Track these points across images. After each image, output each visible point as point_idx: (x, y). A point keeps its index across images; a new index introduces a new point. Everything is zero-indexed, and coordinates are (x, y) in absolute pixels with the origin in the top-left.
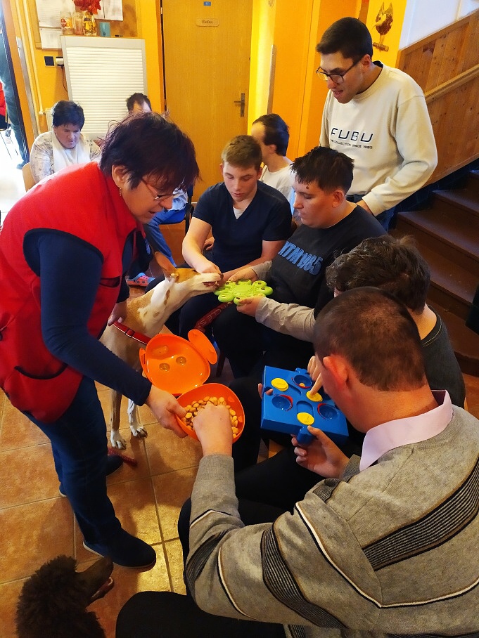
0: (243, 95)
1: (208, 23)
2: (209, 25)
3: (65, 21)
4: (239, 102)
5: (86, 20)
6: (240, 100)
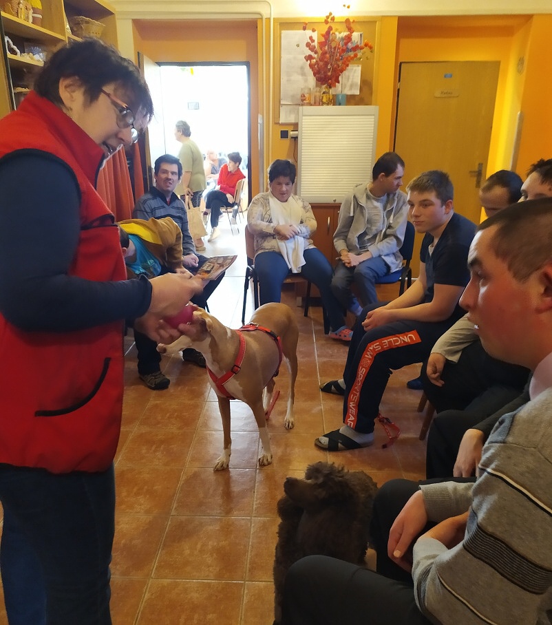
0: (481, 165)
1: (447, 94)
3: (304, 96)
4: (474, 172)
5: (324, 93)
6: (477, 170)
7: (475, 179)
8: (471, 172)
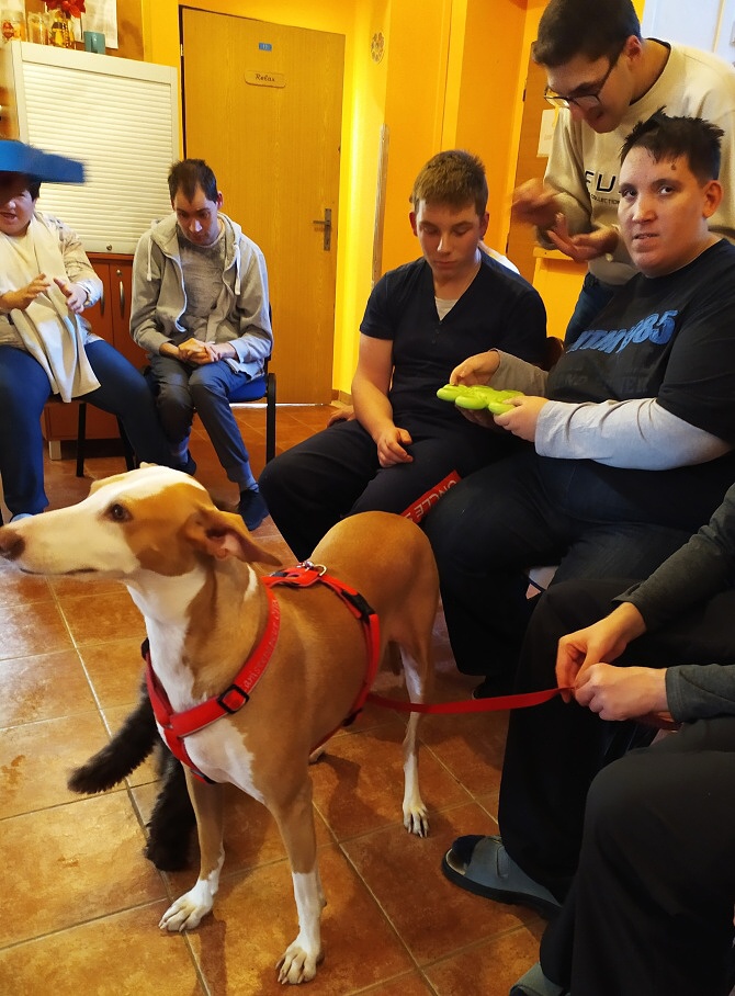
0: (328, 211)
1: (266, 81)
2: (269, 83)
3: (11, 27)
4: (321, 223)
5: (55, 25)
6: (324, 220)
7: (322, 235)
8: (315, 222)
